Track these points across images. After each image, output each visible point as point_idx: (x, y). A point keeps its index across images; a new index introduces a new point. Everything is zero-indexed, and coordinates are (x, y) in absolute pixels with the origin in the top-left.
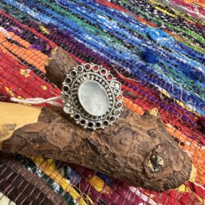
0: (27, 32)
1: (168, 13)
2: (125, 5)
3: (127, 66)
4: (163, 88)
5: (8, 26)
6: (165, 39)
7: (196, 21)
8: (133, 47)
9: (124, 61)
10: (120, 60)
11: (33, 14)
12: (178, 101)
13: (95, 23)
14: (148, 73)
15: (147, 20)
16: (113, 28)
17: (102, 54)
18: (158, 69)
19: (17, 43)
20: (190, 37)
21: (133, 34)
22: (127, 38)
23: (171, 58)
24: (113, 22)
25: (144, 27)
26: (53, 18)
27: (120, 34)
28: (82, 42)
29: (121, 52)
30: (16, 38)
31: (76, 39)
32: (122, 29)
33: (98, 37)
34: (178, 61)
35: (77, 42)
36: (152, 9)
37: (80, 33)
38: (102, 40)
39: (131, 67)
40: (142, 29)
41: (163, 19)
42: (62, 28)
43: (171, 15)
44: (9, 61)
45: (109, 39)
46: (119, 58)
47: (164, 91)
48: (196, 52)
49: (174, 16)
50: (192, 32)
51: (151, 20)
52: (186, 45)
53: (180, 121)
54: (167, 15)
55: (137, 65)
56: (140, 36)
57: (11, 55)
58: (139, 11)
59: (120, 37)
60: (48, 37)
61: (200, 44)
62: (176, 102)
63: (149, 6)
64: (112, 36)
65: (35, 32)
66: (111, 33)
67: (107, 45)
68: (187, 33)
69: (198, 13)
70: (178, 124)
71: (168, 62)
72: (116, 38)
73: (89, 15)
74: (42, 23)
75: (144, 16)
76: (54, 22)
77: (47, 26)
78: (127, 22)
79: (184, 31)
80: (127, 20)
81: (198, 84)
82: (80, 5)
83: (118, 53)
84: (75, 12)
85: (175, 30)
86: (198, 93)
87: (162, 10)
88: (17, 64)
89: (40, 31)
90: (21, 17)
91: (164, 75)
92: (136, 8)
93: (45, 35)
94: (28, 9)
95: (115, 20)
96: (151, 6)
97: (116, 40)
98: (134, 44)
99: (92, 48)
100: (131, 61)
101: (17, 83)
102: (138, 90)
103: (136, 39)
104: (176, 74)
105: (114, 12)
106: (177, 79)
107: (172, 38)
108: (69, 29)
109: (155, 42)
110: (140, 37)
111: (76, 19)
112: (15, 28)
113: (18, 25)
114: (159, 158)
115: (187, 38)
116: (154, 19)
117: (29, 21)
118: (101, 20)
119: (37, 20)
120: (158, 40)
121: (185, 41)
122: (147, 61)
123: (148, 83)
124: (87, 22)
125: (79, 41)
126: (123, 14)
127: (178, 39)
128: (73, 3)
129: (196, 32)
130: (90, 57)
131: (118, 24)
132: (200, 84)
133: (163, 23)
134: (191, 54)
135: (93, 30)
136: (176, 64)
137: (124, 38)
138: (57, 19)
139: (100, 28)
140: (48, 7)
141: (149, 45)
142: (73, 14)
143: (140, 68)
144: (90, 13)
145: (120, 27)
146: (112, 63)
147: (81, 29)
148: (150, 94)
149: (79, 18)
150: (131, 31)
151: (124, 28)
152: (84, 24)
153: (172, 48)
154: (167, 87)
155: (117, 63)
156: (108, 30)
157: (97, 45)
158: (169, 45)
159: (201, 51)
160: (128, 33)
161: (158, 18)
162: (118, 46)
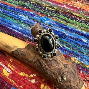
2: (32, 8)
3: (31, 37)
6: (49, 21)
7: (64, 11)
10: (28, 34)
13: (18, 19)
15: (42, 14)
16: (26, 20)
17: (20, 33)
20: (61, 18)
21: (35, 21)
22: (32, 23)
24: (27, 17)
28: (11, 28)
31: (9, 27)
33: (19, 25)
36: (45, 8)
37: (11, 24)
38: (20, 26)
40: (39, 18)
41: (49, 12)
43: (53, 10)
45: (24, 25)
48: (63, 25)
49: (54, 10)
50: (62, 16)
51: (43, 13)
52: (59, 22)
54: (51, 10)
56: (38, 21)
58: (39, 10)
59: (29, 23)
61: (65, 21)
63: (43, 7)
64: (25, 24)
67: (22, 28)
68: (59, 17)
69: (65, 7)
72: (27, 24)
73: (15, 16)
75: (41, 12)
78: (33, 16)
79: (58, 16)
81: (63, 40)
82: (12, 12)
83: (27, 31)
85: (54, 16)
87: (49, 8)
92: (36, 9)
96: (44, 7)
97: (27, 25)
99: (16, 30)
103: (36, 23)
105: (27, 13)
108: (6, 23)
109: (44, 23)
115: (59, 19)
116: (45, 13)
118: (21, 17)
120: (46, 22)
121: (58, 20)
124: (14, 19)
125: (10, 28)
126: (31, 12)
127: (55, 20)
128: (9, 11)
129: (63, 15)
130: (14, 35)
131: (29, 18)
132: (64, 39)
134: (61, 26)
135: (17, 22)
137: (31, 23)
139: (20, 21)
141: (42, 25)
142: (8, 16)
145: (29, 19)
146: (24, 36)
149: (11, 18)
151: (31, 19)
153: (52, 25)
155: (26, 36)
156: (24, 21)
157: (18, 29)
158: (51, 24)
159: (65, 24)
160: (33, 21)
161: (47, 12)
162: (28, 28)
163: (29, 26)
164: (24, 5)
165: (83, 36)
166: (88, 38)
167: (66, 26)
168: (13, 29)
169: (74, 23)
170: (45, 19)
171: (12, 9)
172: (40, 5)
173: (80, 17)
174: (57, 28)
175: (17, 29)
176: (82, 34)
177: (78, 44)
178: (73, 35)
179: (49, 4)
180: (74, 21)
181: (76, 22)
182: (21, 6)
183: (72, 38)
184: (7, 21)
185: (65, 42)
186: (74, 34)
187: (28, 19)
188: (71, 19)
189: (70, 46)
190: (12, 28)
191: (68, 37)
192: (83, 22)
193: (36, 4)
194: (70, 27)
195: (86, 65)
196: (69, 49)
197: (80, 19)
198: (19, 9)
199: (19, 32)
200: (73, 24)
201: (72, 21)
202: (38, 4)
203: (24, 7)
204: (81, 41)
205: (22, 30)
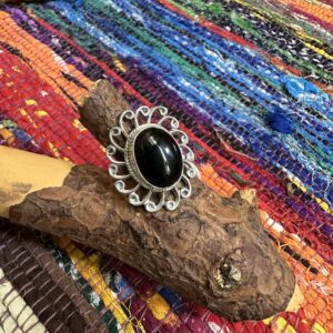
0: (93, 67)
1: (327, 55)
2: (253, 37)
3: (239, 133)
4: (296, 175)
5: (68, 56)
6: (313, 96)
8: (255, 104)
9: (236, 124)
10: (230, 122)
11: (107, 41)
12: (319, 200)
13: (200, 61)
14: (273, 148)
15: (288, 64)
16: (227, 71)
17: (201, 110)
18: (291, 144)
19: (76, 82)
21: (258, 84)
22: (248, 89)
23: (319, 128)
24: (229, 62)
25: (280, 74)
26: (136, 49)
27: (237, 82)
28: (174, 89)
29: (233, 111)
30: (77, 74)
31: (165, 83)
32: (242, 75)
33: (200, 83)
34: (330, 134)
35: (166, 88)
36: (299, 47)
37: (173, 75)
38: (206, 88)
39: (246, 135)
40: (276, 77)
41: (315, 63)
42: (146, 64)
44: (61, 105)
45: (217, 88)
46: (229, 118)
47: (297, 181)
51: (293, 63)
53: (316, 233)
54: (324, 57)
55: (257, 133)
56: (270, 87)
57: (65, 97)
59: (236, 86)
60: (122, 77)
62: (315, 201)
63: (294, 42)
64: (224, 84)
65: (105, 67)
66: (222, 79)
67: (212, 97)
70: (312, 238)
71: (312, 134)
72: (230, 87)
73: (192, 49)
74: (119, 55)
75: (283, 56)
76: (136, 56)
77: (125, 61)
78: (252, 64)
80: (253, 62)
82: (181, 33)
83: (229, 111)
84: (171, 42)
88: (72, 111)
89: (112, 67)
90: (90, 44)
91: (301, 155)
92: (270, 43)
93: (119, 73)
94: (101, 33)
95: (233, 59)
96: (298, 42)
97: (229, 91)
98: (258, 100)
99: (188, 99)
100: (248, 126)
101: (67, 138)
102: (252, 173)
103: (264, 91)
104: (323, 154)
105: (232, 47)
106: (323, 164)
107: (326, 96)
108: (156, 67)
109: (295, 99)
110: (269, 89)
111: (170, 53)
112: (77, 60)
113: (82, 56)
114: (234, 269)
116: (301, 62)
117: (99, 51)
118: (210, 57)
119: (112, 50)
120: (301, 96)
122: (274, 129)
123: (270, 163)
124: (187, 59)
125: (170, 86)
126: (248, 50)
128: (170, 29)
130: (181, 112)
131: (237, 67)
133: (314, 70)
135: (193, 72)
136: (327, 138)
137: (244, 88)
138: (141, 51)
139: (205, 69)
140: (131, 32)
141: (284, 103)
142: (167, 46)
143: (261, 139)
144: (194, 45)
145: (240, 72)
146: (216, 126)
147: (176, 69)
148: (271, 182)
149: (175, 52)
150: (256, 78)
151: (246, 72)
152: (183, 61)
153: (324, 112)
154: (304, 174)
155: (224, 126)
156: (219, 74)
157: (196, 96)
158: (319, 107)
160: (250, 82)
161: (306, 62)
162: (231, 100)
163: (236, 95)
164: (223, 19)
168: (179, 93)
170: (301, 86)
171: (182, 22)
172: (281, 31)
175: (193, 97)
179: (318, 34)
182: (214, 18)
184: (161, 61)
187: (236, 71)
190: (178, 88)
193: (267, 25)
198: (204, 28)
199: (201, 106)
202: (274, 25)
203: (223, 25)
205: (211, 103)
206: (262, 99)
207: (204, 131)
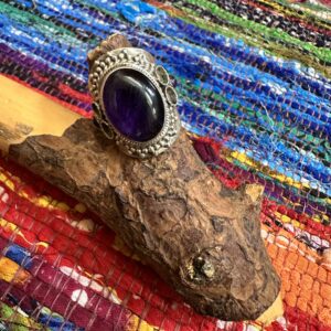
3: (79, 72)
6: (150, 16)
8: (93, 37)
9: (74, 63)
10: (68, 62)
13: (29, 5)
16: (61, 9)
17: (36, 57)
20: (195, 8)
21: (95, 16)
22: (84, 23)
23: (158, 47)
27: (73, 19)
28: (4, 41)
29: (70, 50)
32: (78, 9)
33: (32, 29)
34: (170, 51)
37: (1, 25)
38: (38, 33)
39: (86, 72)
40: (113, 5)
45: (52, 30)
46: (66, 59)
48: (203, 31)
52: (188, 22)
56: (108, 16)
59: (72, 23)
61: (212, 17)
64: (58, 24)
66: (56, 19)
67: (47, 41)
68: (189, 1)
72: (65, 25)
81: (199, 85)
83: (65, 51)
86: (198, 100)
97: (65, 31)
98: (95, 33)
99: (20, 49)
103: (102, 22)
107: (162, 13)
109: (133, 24)
110: (108, 18)
115: (189, 10)
120: (138, 19)
121: (185, 15)
124: (15, 6)
127: (173, 13)
130: (13, 66)
131: (71, 2)
132: (202, 84)
134: (194, 36)
135: (24, 19)
136: (166, 55)
137: (80, 24)
141: (123, 30)
145: (75, 7)
146: (54, 70)
150: (92, 10)
151: (81, 6)
152: (11, 8)
153: (163, 30)
155: (61, 69)
156: (52, 14)
157: (29, 43)
158: (157, 26)
159: (210, 29)
160: (87, 15)
162: (68, 39)
163: (72, 33)
165: (272, 73)
166: (289, 81)
167: (213, 35)
168: (10, 44)
169: (244, 25)
170: (137, 9)
173: (267, 6)
174: (180, 44)
175: (26, 45)
176: (270, 68)
177: (253, 101)
178: (236, 69)
180: (245, 17)
181: (253, 22)
183: (232, 80)
185: (205, 93)
186: (243, 65)
187: (71, 7)
188: (235, 13)
189: (224, 108)
190: (7, 39)
191: (220, 76)
192: (277, 23)
194: (228, 39)
195: (276, 173)
196: (221, 117)
197: (268, 14)
199: (35, 53)
200: (238, 28)
201: (236, 17)
204: (266, 89)
205: (46, 48)
206: (100, 31)
207: (40, 79)
